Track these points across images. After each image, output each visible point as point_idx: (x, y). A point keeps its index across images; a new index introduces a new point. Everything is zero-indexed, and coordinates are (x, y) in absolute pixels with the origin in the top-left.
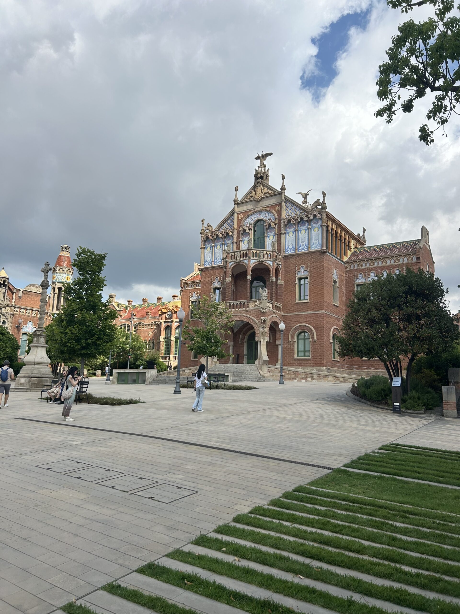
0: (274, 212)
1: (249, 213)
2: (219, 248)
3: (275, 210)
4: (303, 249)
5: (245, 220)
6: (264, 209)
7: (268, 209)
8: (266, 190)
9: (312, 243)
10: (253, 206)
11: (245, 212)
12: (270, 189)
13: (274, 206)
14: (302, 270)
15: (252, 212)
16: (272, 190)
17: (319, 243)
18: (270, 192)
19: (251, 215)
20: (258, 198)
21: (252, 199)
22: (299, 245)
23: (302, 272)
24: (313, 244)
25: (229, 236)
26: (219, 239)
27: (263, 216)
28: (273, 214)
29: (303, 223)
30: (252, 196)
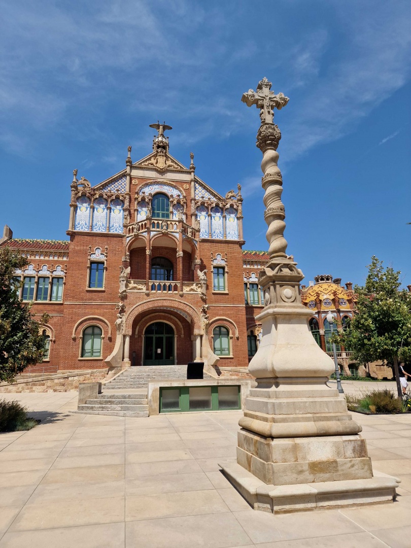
0: (181, 189)
1: (149, 181)
2: (101, 211)
3: (183, 188)
4: (218, 236)
5: (141, 188)
6: (169, 182)
7: (174, 184)
8: (169, 163)
9: (227, 233)
10: (152, 174)
11: (142, 179)
12: (176, 163)
13: (182, 182)
14: (219, 258)
15: (152, 181)
16: (178, 165)
17: (235, 234)
18: (176, 166)
19: (151, 184)
20: (161, 168)
21: (150, 166)
22: (213, 231)
23: (219, 261)
24: (229, 233)
25: (117, 201)
26: (101, 200)
27: (166, 190)
28: (180, 191)
29: (217, 209)
30: (152, 164)
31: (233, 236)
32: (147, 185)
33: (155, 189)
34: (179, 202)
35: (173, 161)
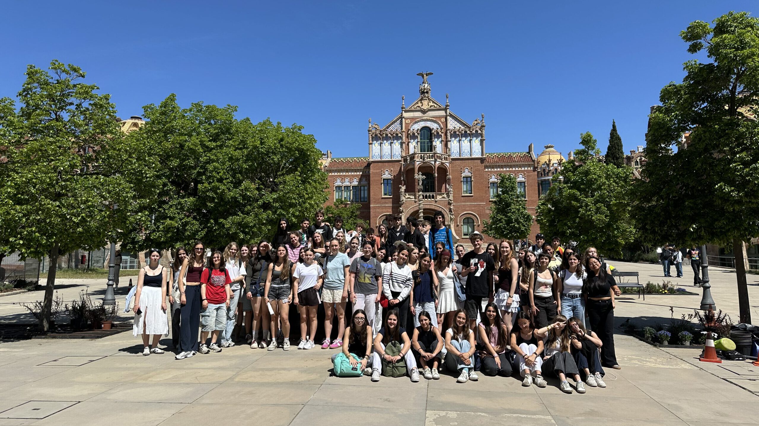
0: (440, 122)
1: (417, 120)
2: (386, 145)
4: (466, 155)
6: (430, 118)
7: (434, 119)
8: (431, 104)
9: (474, 152)
10: (418, 114)
11: (412, 119)
12: (436, 103)
13: (440, 117)
14: (466, 171)
15: (419, 119)
17: (479, 152)
18: (436, 106)
20: (425, 108)
22: (463, 152)
23: (467, 173)
25: (397, 137)
26: (387, 138)
27: (429, 124)
28: (439, 124)
29: (465, 135)
30: (419, 107)
31: (477, 154)
32: (416, 122)
33: (422, 124)
34: (438, 133)
35: (433, 102)
